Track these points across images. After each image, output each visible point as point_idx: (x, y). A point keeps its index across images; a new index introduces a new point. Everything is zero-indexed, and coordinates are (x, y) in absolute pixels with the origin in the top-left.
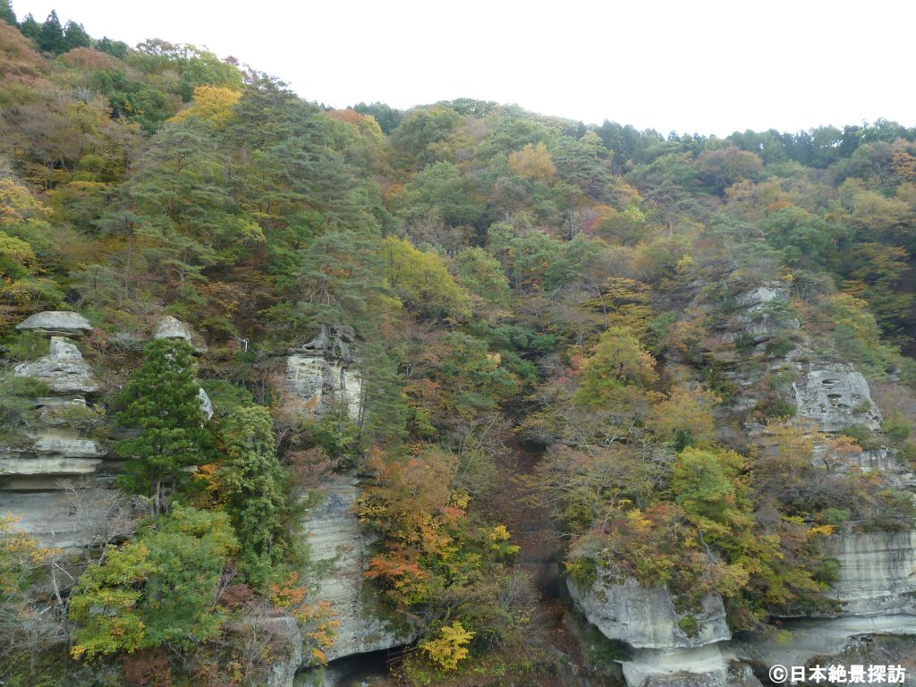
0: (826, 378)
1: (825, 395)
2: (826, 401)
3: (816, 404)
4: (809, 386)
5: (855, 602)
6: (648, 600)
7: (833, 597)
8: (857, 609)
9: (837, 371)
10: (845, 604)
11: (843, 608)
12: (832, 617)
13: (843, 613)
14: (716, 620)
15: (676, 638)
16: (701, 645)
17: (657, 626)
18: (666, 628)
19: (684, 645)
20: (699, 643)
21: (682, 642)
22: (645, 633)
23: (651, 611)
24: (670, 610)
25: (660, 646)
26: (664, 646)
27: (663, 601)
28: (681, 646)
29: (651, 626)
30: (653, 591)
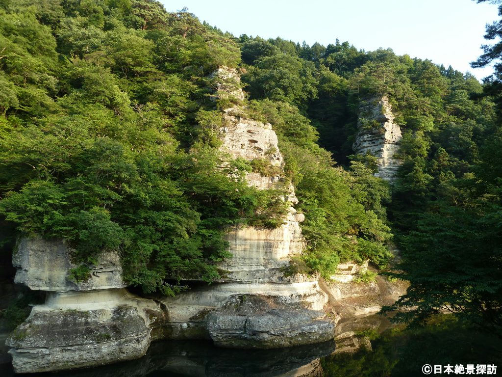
0: (250, 129)
1: (247, 139)
2: (246, 143)
3: (239, 143)
4: (237, 131)
5: (237, 272)
6: (48, 251)
7: (223, 268)
8: (239, 277)
9: (259, 126)
10: (230, 273)
11: (229, 276)
12: (220, 281)
13: (228, 279)
14: (112, 272)
15: (68, 282)
16: (89, 289)
17: (53, 272)
18: (61, 274)
19: (74, 288)
20: (87, 287)
21: (72, 286)
22: (41, 278)
23: (50, 260)
24: (66, 260)
25: (54, 289)
26: (57, 288)
27: (61, 252)
28: (71, 289)
29: (48, 272)
30: (54, 244)
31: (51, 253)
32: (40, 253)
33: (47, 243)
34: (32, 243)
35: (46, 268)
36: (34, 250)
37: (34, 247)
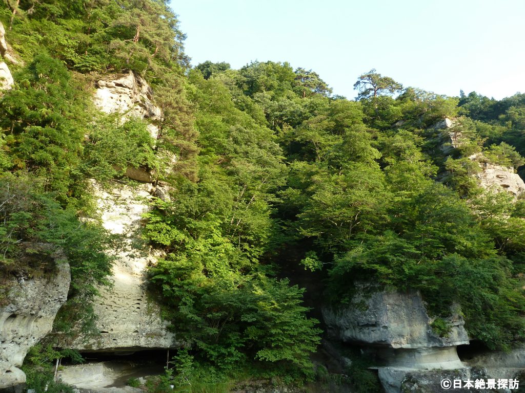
4: (488, 177)
15: (430, 338)
16: (451, 345)
17: (412, 328)
18: (420, 330)
19: (437, 345)
20: (449, 342)
21: (435, 342)
22: (403, 334)
23: (407, 315)
24: (423, 313)
25: (415, 346)
26: (419, 345)
27: (417, 305)
28: (434, 345)
29: (408, 328)
30: (408, 297)
31: (407, 307)
32: (396, 307)
33: (401, 296)
34: (388, 296)
35: (406, 323)
36: (392, 304)
37: (391, 301)
